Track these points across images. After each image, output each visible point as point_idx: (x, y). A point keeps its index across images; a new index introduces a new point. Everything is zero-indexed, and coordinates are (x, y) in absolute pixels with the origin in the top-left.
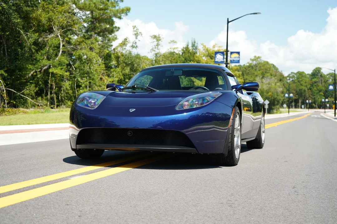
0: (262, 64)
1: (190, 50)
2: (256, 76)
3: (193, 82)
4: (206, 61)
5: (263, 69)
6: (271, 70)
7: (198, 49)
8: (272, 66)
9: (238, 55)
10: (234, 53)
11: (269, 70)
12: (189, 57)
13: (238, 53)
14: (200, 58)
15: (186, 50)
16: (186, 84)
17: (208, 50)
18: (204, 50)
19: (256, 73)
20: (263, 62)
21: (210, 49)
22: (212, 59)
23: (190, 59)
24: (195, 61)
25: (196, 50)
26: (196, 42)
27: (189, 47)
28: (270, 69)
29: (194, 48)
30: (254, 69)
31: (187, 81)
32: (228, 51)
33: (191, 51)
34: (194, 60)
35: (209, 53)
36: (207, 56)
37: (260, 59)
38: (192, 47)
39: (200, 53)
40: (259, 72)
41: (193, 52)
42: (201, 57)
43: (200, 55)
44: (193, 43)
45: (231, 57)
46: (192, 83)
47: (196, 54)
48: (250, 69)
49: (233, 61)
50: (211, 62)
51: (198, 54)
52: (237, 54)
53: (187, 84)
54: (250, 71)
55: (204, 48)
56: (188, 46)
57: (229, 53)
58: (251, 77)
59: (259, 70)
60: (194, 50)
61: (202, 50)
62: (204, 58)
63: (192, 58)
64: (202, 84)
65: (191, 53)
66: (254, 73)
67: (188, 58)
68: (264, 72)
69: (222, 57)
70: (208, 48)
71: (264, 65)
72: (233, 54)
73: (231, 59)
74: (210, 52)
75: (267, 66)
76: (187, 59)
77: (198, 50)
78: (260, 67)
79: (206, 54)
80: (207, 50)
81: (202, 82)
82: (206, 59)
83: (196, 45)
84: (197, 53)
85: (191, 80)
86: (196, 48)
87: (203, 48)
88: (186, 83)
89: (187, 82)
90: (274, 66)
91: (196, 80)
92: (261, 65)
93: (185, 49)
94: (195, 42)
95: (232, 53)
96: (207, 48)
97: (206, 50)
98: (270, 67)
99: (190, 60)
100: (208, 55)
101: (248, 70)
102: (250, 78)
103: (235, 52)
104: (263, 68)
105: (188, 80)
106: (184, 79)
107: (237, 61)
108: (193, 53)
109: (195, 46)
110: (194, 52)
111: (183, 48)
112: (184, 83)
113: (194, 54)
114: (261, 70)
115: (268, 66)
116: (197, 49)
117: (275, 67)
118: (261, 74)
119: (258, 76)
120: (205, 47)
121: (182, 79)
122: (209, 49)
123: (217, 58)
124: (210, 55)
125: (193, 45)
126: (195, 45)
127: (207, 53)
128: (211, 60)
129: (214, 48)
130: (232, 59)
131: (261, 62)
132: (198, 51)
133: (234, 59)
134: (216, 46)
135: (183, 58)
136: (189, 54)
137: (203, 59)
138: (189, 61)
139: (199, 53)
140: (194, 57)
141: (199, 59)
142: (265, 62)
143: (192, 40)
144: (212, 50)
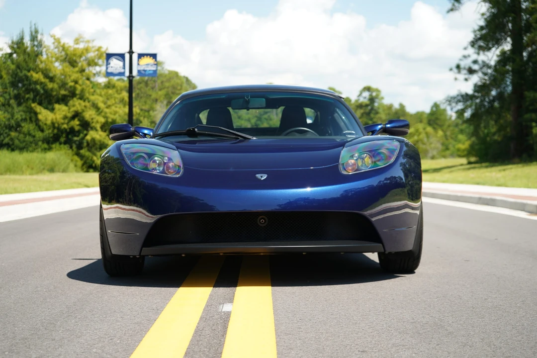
0: (166, 76)
1: (27, 47)
2: (153, 100)
3: (36, 114)
4: (62, 72)
5: (168, 88)
6: (183, 87)
7: (43, 46)
8: (184, 80)
9: (154, 60)
10: (145, 57)
11: (179, 88)
12: (26, 62)
13: (154, 56)
14: (50, 64)
15: (18, 48)
16: (20, 118)
17: (66, 49)
18: (56, 48)
19: (154, 96)
20: (167, 72)
21: (70, 47)
22: (74, 66)
23: (28, 66)
24: (38, 70)
25: (41, 49)
26: (40, 31)
27: (25, 41)
28: (181, 86)
29: (36, 43)
30: (149, 88)
31: (24, 111)
32: (133, 52)
33: (29, 49)
34: (35, 69)
35: (67, 55)
36: (64, 60)
37: (161, 66)
38: (31, 41)
39: (49, 54)
40: (160, 93)
41: (33, 51)
42: (52, 62)
43: (48, 58)
44: (34, 33)
45: (138, 64)
46: (33, 115)
47: (40, 56)
48: (141, 87)
49: (143, 72)
50: (73, 72)
51: (44, 57)
52: (152, 58)
53: (24, 117)
54: (143, 90)
55: (56, 44)
56: (22, 39)
57: (135, 57)
58: (145, 102)
59: (160, 90)
60: (36, 49)
61: (52, 47)
62: (57, 64)
63: (31, 65)
64: (54, 117)
65: (29, 55)
66: (150, 96)
67: (24, 65)
68: (170, 93)
69: (121, 64)
70: (64, 44)
71: (169, 80)
72: (142, 58)
73: (139, 69)
74: (69, 53)
75: (175, 81)
76: (21, 67)
77: (45, 47)
78: (162, 82)
79: (61, 56)
80: (64, 48)
81: (55, 114)
82: (60, 67)
83: (39, 37)
84: (42, 55)
85: (32, 108)
86: (40, 44)
87: (54, 43)
88: (21, 116)
89: (22, 113)
90: (187, 80)
91: (40, 109)
92: (164, 79)
93: (15, 46)
94: (37, 32)
95: (141, 56)
96: (62, 43)
97: (61, 49)
98: (182, 83)
99: (27, 68)
100: (66, 58)
101: (138, 89)
102: (143, 105)
103: (147, 55)
104: (167, 84)
105: (25, 109)
106: (15, 106)
107: (151, 72)
108: (34, 55)
109: (37, 40)
110: (36, 53)
111: (13, 42)
112: (16, 117)
113: (37, 56)
114: (164, 88)
115: (179, 81)
116: (41, 46)
117: (191, 82)
118: (163, 97)
119: (159, 101)
120: (59, 42)
121: (13, 108)
122: (66, 46)
123: (111, 65)
124: (70, 58)
125: (33, 38)
126: (37, 37)
127: (63, 53)
128: (72, 68)
129: (77, 44)
130: (141, 68)
131: (163, 72)
132: (44, 50)
133: (146, 69)
134: (81, 40)
135: (13, 63)
136: (27, 57)
137: (54, 67)
138: (25, 70)
139: (47, 55)
140: (35, 61)
141: (48, 67)
142: (171, 72)
143: (31, 28)
144: (72, 49)
